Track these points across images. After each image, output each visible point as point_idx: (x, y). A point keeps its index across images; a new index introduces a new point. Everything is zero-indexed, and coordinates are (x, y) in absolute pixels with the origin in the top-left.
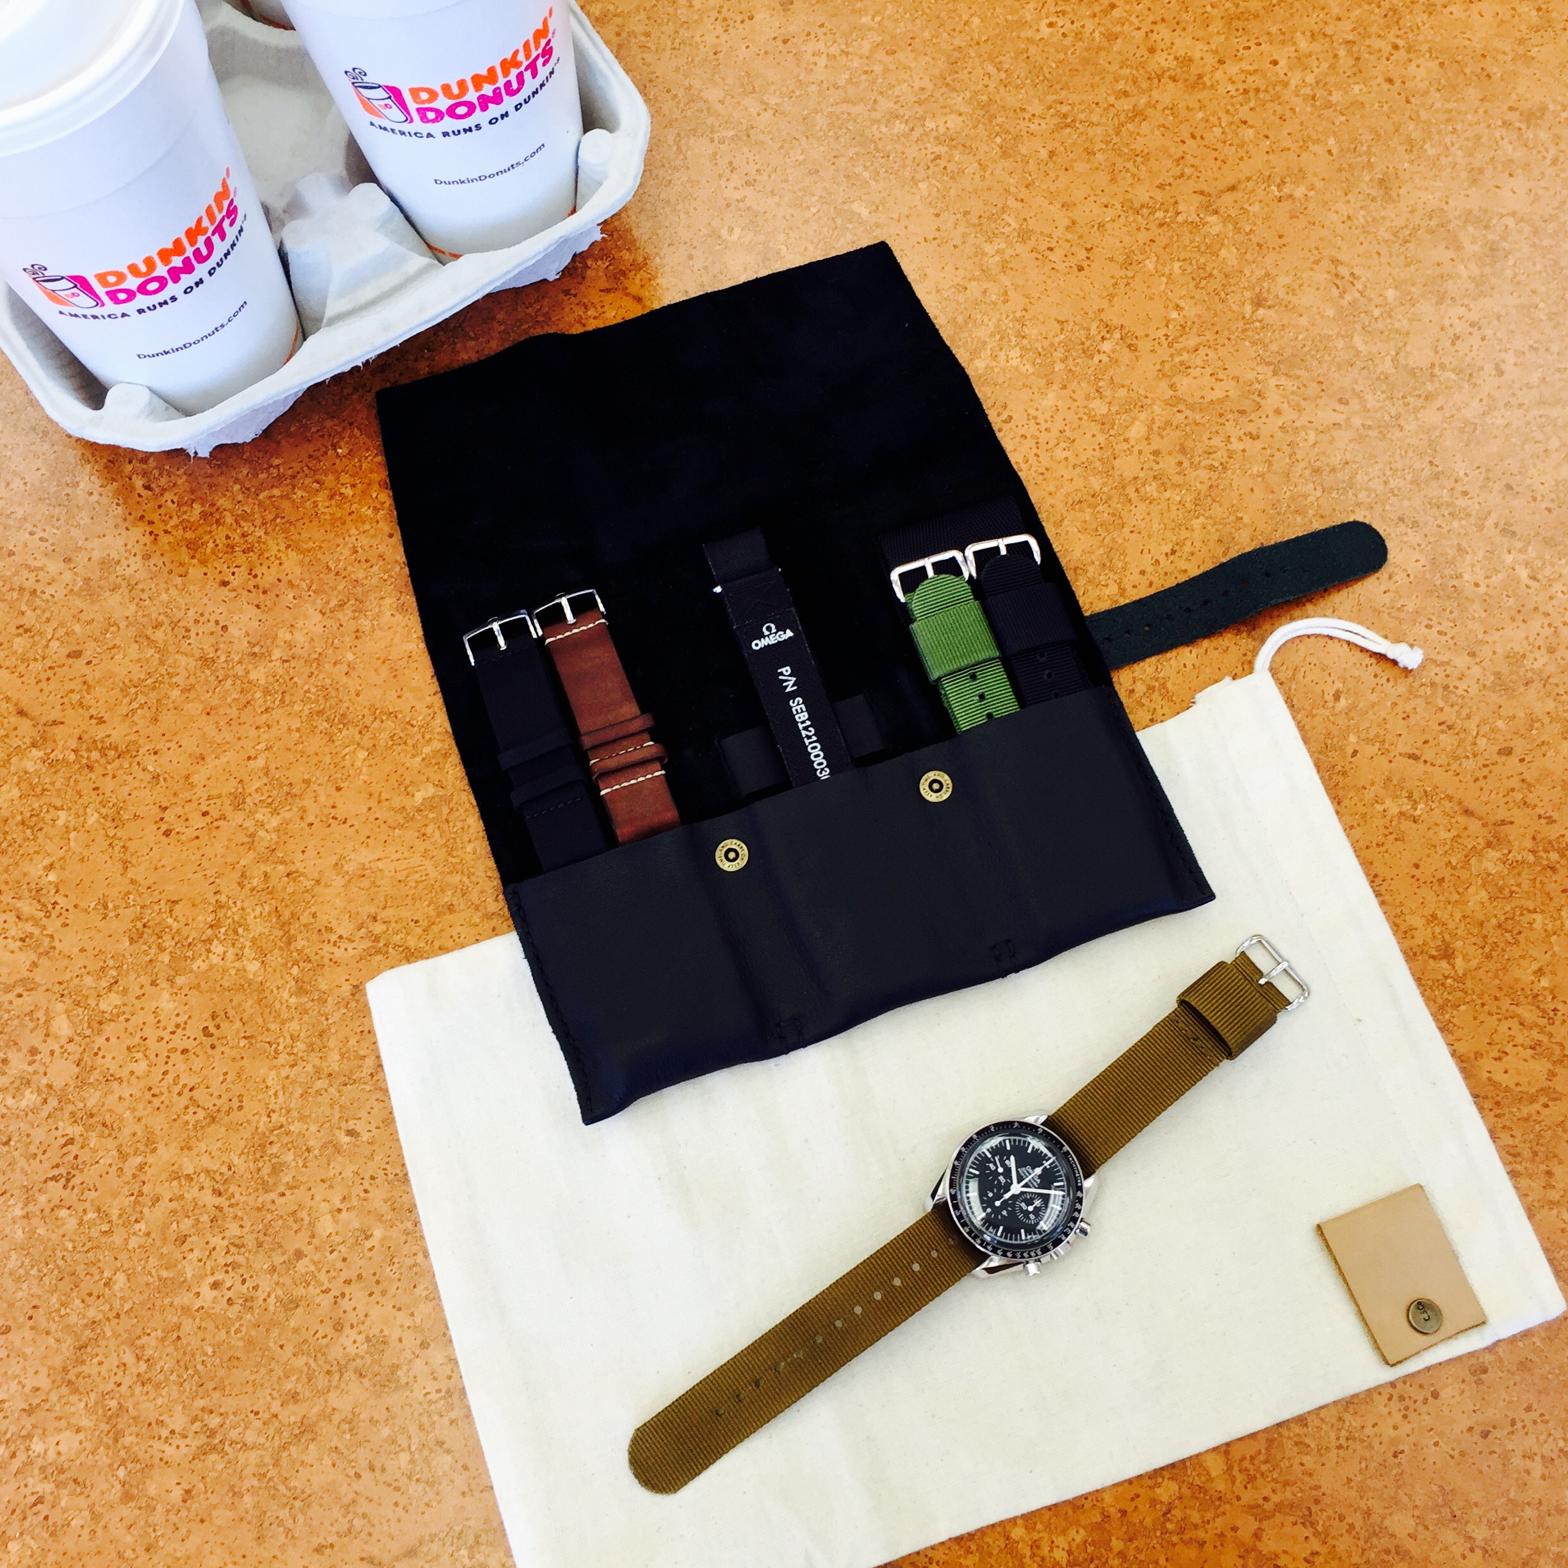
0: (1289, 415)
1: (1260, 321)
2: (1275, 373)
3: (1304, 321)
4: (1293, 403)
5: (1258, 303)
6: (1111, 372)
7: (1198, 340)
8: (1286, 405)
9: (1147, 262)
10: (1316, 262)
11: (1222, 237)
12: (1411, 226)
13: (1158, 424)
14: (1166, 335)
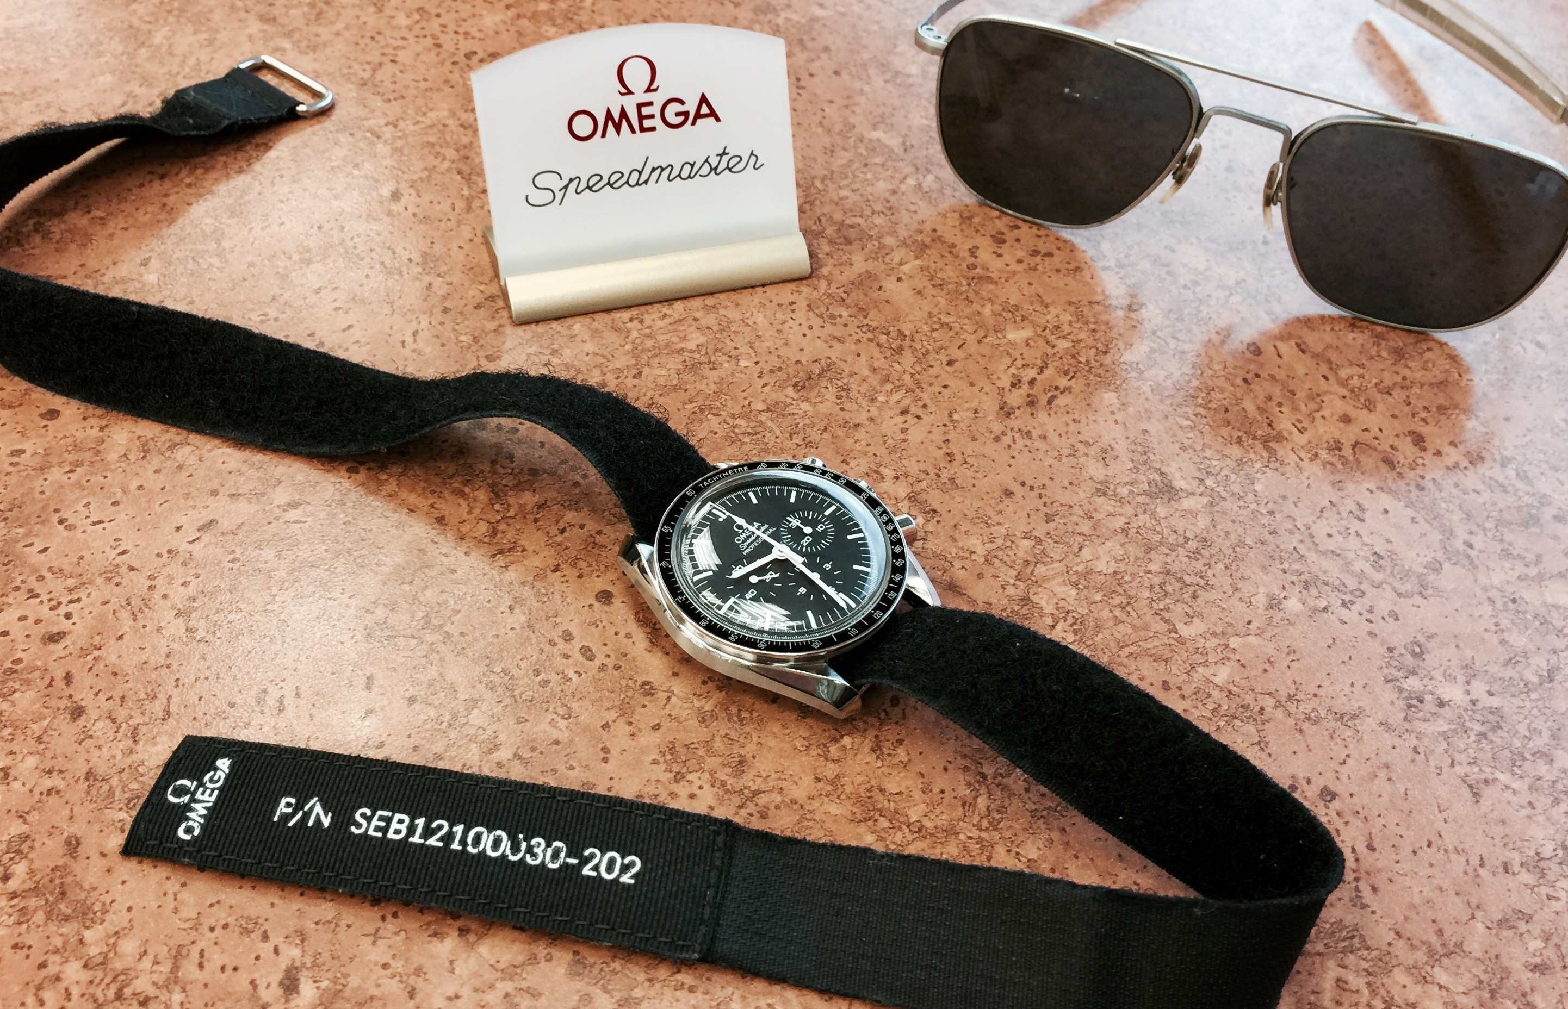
0: (1335, 405)
1: (1202, 480)
2: (1280, 438)
3: (1154, 427)
4: (1313, 406)
5: (1168, 491)
6: (1495, 669)
7: (1312, 556)
8: (1326, 412)
9: (1217, 680)
10: (1028, 434)
11: (1074, 578)
12: (870, 335)
13: (1520, 569)
14: (1344, 604)
